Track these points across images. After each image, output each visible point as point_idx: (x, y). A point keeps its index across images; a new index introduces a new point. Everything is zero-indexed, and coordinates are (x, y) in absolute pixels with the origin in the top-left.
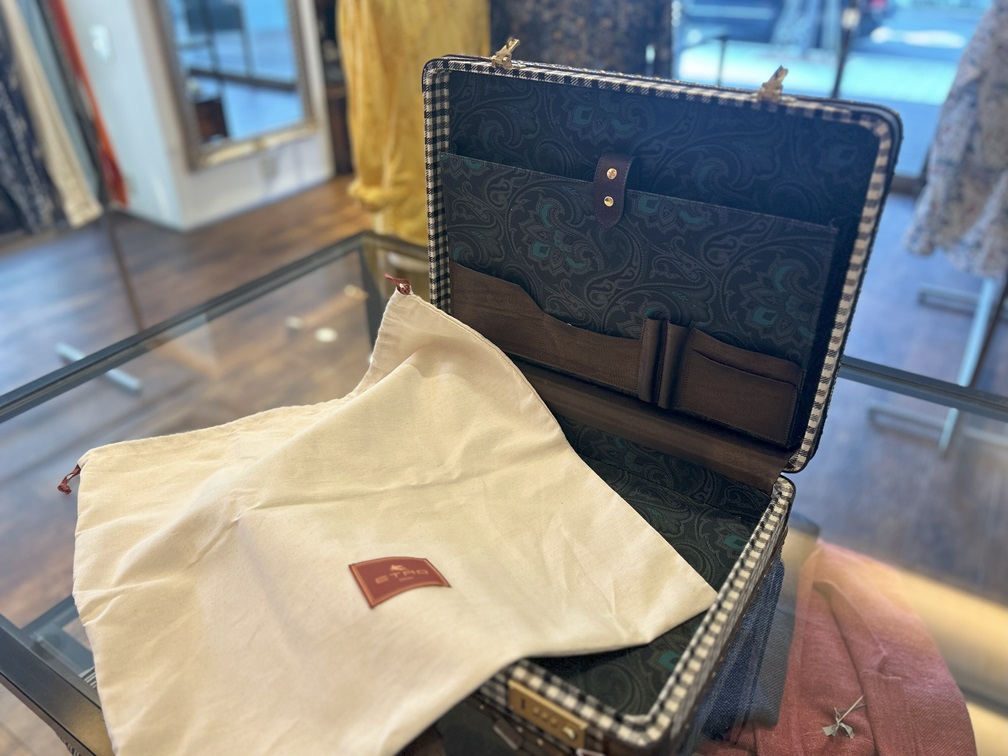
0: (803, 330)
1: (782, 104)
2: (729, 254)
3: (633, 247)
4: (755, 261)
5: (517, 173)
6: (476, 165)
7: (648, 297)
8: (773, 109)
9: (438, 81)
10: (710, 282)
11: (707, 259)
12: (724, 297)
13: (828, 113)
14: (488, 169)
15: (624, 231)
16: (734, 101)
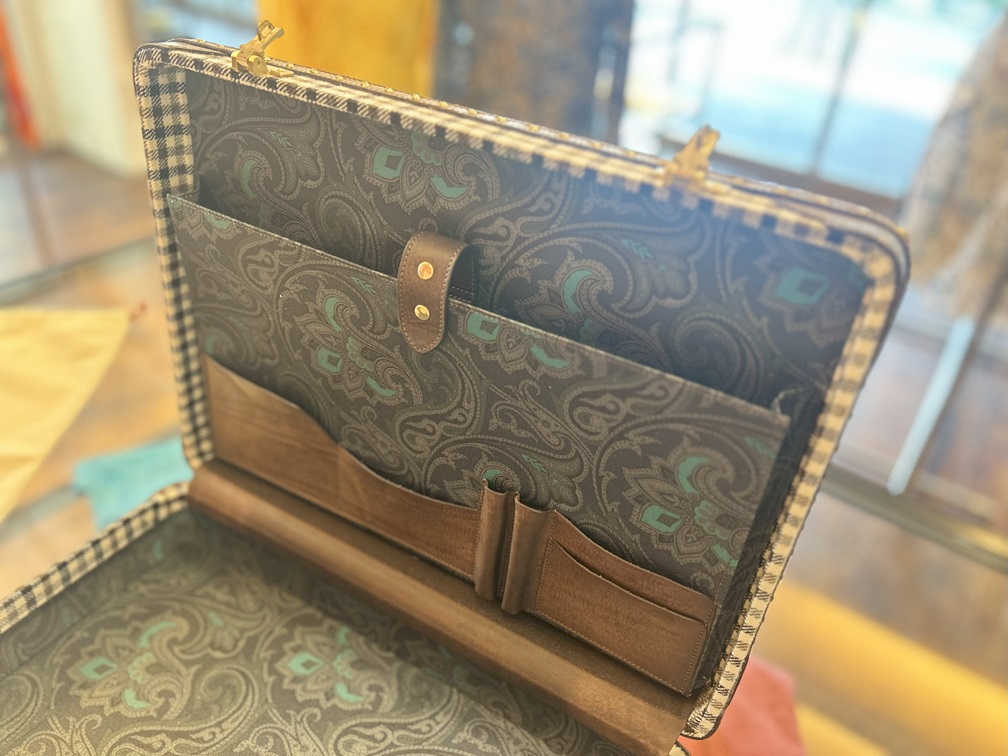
0: (722, 553)
1: (707, 196)
2: (608, 421)
3: (463, 383)
4: (649, 440)
5: (282, 245)
6: (223, 224)
7: (488, 455)
8: (690, 203)
9: (162, 80)
10: (578, 454)
11: (574, 421)
12: (600, 479)
13: (786, 224)
14: (238, 231)
15: (449, 356)
16: (623, 179)
